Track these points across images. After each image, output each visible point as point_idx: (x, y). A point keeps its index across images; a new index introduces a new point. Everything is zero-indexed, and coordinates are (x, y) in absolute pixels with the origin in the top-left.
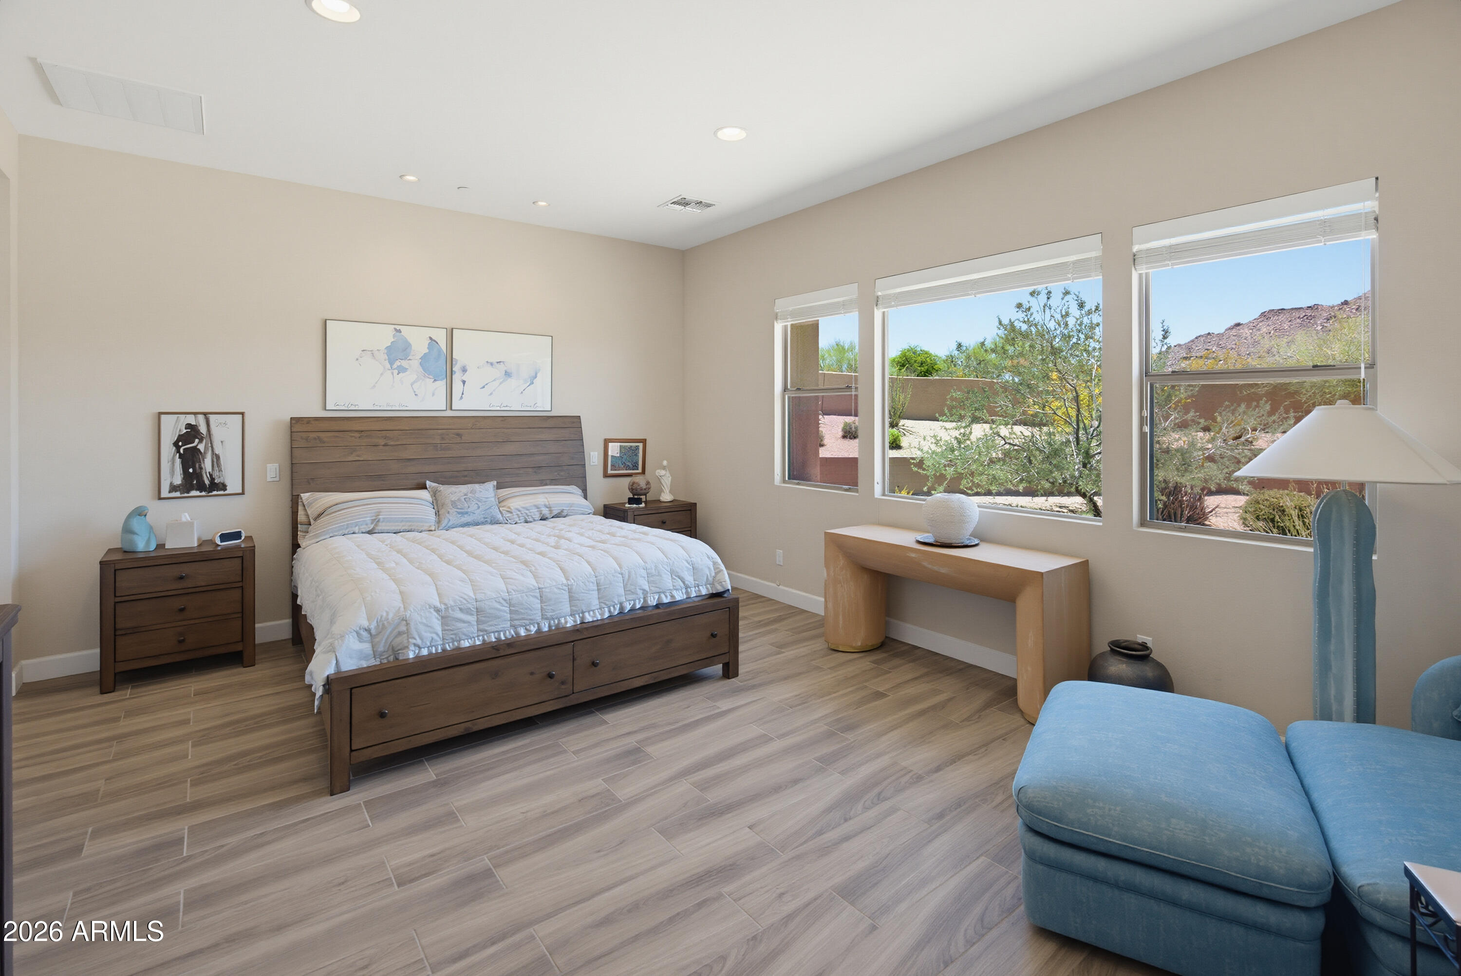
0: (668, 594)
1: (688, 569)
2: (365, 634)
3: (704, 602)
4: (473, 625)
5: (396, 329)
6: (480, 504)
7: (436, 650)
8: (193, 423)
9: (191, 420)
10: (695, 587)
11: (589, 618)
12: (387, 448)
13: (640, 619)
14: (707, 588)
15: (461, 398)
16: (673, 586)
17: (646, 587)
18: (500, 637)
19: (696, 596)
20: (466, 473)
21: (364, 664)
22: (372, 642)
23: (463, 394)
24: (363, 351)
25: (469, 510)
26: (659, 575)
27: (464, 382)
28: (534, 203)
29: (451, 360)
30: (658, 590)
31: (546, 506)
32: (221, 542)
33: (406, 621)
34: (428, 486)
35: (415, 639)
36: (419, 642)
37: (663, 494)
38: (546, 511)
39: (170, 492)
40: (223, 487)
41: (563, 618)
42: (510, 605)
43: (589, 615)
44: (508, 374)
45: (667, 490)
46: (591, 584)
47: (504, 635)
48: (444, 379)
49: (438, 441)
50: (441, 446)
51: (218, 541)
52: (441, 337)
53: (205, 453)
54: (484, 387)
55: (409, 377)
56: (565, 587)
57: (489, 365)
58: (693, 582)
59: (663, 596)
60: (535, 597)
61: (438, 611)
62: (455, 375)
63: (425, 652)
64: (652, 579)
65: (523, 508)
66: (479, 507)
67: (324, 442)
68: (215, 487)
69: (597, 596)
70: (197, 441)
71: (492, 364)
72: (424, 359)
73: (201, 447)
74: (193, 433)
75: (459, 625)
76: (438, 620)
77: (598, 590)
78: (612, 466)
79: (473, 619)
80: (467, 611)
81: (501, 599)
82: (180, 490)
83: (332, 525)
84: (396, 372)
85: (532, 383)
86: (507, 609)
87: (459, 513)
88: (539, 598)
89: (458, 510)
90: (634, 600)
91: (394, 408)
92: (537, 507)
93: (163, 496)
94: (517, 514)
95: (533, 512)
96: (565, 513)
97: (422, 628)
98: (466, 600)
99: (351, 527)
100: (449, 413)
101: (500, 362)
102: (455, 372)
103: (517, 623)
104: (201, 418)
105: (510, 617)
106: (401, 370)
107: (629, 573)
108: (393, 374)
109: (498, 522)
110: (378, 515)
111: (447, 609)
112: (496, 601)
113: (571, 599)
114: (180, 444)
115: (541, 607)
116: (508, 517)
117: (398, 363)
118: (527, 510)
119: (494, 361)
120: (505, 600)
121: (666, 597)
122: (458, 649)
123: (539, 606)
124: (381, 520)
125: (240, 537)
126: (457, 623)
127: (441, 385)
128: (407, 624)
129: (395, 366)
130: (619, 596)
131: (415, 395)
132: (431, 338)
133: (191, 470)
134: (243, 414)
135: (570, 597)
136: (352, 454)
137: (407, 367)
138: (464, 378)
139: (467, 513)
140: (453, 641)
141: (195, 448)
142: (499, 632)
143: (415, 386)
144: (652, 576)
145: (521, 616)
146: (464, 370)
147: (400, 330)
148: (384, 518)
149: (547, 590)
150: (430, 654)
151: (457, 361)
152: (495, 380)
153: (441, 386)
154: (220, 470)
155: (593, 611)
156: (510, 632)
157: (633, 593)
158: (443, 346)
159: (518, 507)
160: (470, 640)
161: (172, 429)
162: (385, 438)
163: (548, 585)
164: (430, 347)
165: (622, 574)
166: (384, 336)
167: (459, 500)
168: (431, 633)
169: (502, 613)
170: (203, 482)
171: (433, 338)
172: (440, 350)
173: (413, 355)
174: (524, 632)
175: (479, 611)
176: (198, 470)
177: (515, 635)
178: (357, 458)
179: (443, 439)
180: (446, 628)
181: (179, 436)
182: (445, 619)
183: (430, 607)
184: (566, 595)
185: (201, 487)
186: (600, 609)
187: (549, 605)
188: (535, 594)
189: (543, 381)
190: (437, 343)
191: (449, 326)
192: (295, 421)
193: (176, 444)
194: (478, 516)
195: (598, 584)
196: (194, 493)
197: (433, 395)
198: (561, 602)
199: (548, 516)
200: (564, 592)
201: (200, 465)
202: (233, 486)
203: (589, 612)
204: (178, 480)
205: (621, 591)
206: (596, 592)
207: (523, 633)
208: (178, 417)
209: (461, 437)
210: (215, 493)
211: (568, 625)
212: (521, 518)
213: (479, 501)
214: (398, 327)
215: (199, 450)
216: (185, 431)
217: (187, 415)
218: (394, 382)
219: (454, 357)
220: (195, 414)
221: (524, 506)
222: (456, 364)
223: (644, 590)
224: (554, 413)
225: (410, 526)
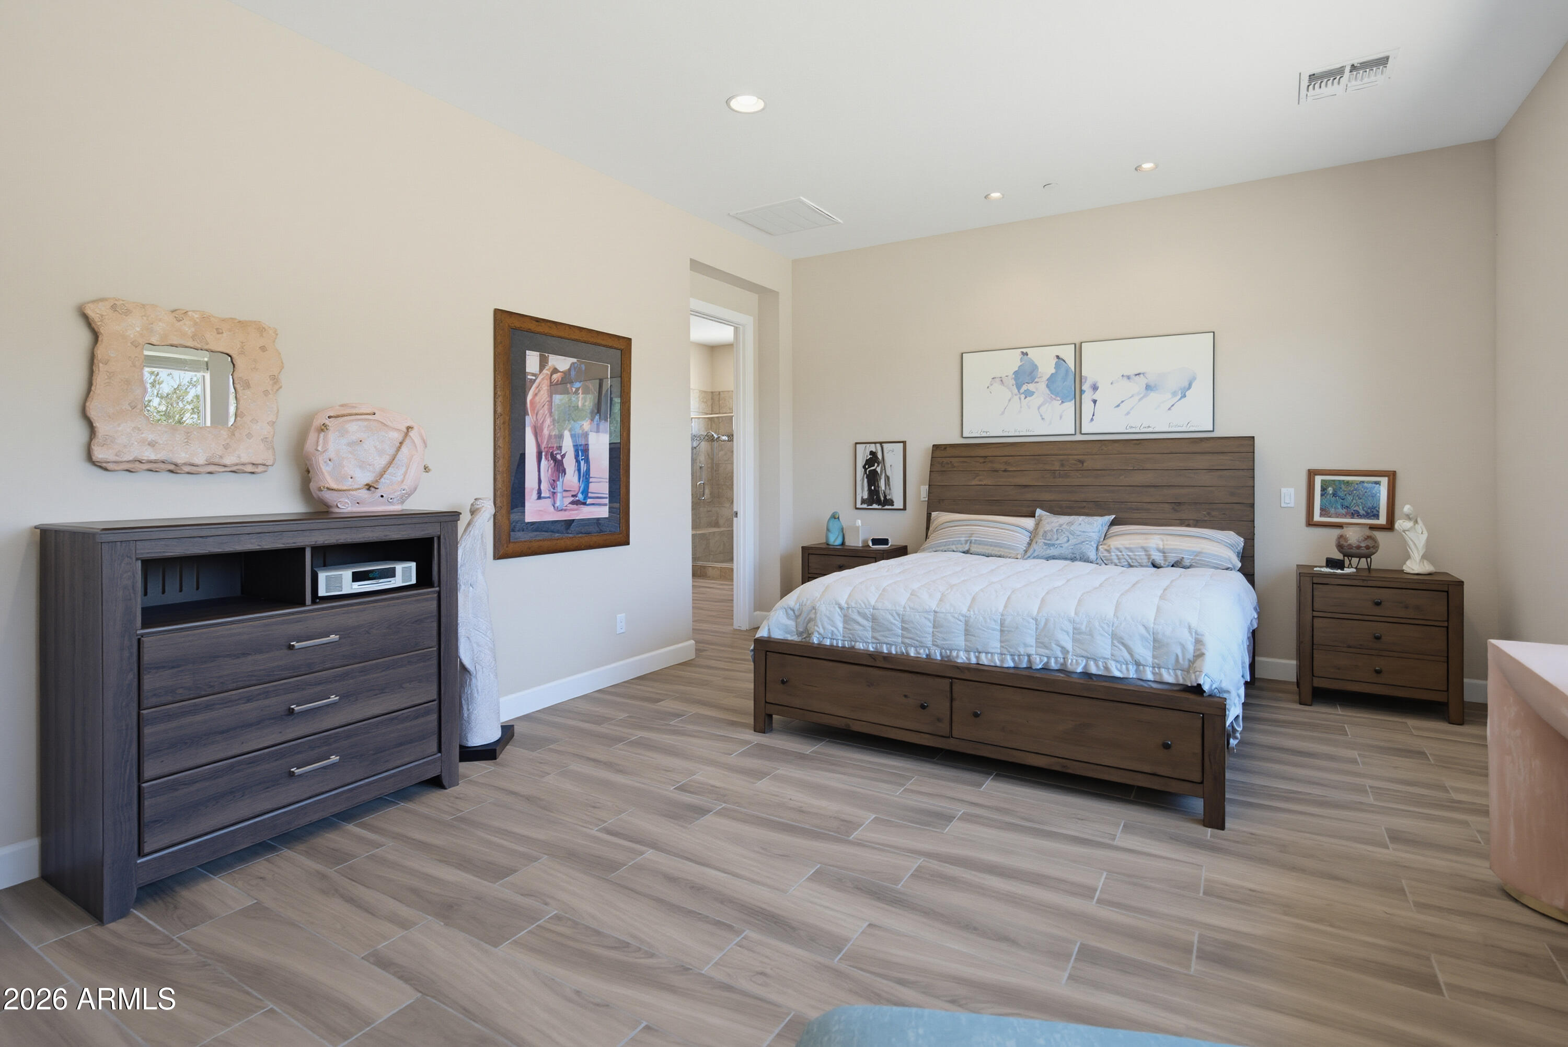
0: (1100, 664)
1: (1143, 638)
2: (791, 612)
3: (1170, 694)
4: (867, 631)
5: (1023, 353)
6: (1071, 537)
7: (837, 644)
8: (874, 450)
9: (872, 448)
10: (1154, 667)
11: (984, 660)
12: (1006, 474)
13: (1055, 682)
14: (1176, 676)
15: (1092, 420)
16: (1112, 655)
17: (1069, 646)
18: (891, 651)
19: (1155, 682)
20: (1085, 504)
21: (790, 638)
22: (796, 622)
23: (1093, 415)
24: (993, 378)
25: (1057, 542)
26: (1091, 634)
27: (1095, 402)
28: (1136, 169)
29: (1079, 378)
30: (1085, 654)
31: (1159, 550)
32: (873, 545)
33: (816, 610)
34: (1037, 515)
35: (819, 628)
36: (821, 631)
37: (1408, 563)
38: (1158, 558)
39: (861, 504)
40: (891, 502)
41: (956, 652)
42: (903, 621)
43: (986, 657)
44: (1148, 387)
45: (1416, 555)
46: (993, 623)
47: (896, 648)
48: (1072, 400)
49: (1057, 466)
50: (1060, 473)
51: (870, 544)
52: (1068, 354)
53: (881, 474)
54: (1118, 406)
55: (1036, 400)
56: (961, 618)
57: (1125, 379)
58: (1150, 660)
59: (1092, 663)
60: (929, 620)
61: (841, 608)
62: (1085, 394)
63: (828, 642)
64: (1078, 636)
65: (1127, 548)
66: (1068, 541)
67: (954, 467)
68: (887, 502)
69: (999, 637)
70: (876, 465)
71: (1129, 377)
72: (1051, 380)
73: (879, 470)
74: (874, 458)
75: (857, 627)
76: (841, 617)
77: (1002, 631)
78: (1322, 509)
79: (868, 625)
80: (864, 616)
81: (895, 613)
82: (866, 504)
83: (938, 540)
84: (1023, 396)
85: (1185, 396)
86: (899, 625)
87: (1046, 544)
88: (932, 622)
89: (1046, 541)
90: (1048, 658)
91: (1021, 434)
92: (1145, 549)
93: (857, 507)
94: (1117, 556)
95: (1139, 555)
96: (1187, 563)
97: (825, 619)
98: (865, 605)
99: (949, 545)
100: (1079, 438)
101: (1139, 374)
102: (1085, 391)
103: (907, 641)
104: (878, 445)
105: (902, 634)
106: (1028, 394)
107: (1047, 621)
108: (1020, 399)
109: (1087, 560)
110: (971, 537)
111: (848, 608)
112: (890, 613)
113: (967, 633)
114: (867, 467)
115: (933, 632)
116: (1104, 556)
117: (1025, 387)
118: (1132, 551)
119: (1131, 372)
120: (898, 615)
121: (1097, 666)
122: (853, 647)
123: (931, 630)
124: (973, 541)
125: (887, 544)
126: (854, 625)
127: (1070, 406)
128: (816, 613)
129: (1022, 390)
130: (1026, 645)
131: (1042, 419)
132: (1058, 357)
133: (873, 488)
134: (904, 443)
135: (966, 630)
136: (975, 478)
137: (1034, 391)
138: (1095, 397)
139: (1053, 545)
140: (851, 641)
141: (875, 470)
142: (891, 645)
143: (1043, 409)
144: (1080, 633)
145: (911, 636)
146: (1095, 388)
147: (1026, 352)
148: (975, 540)
149: (942, 615)
150: (832, 645)
151: (1086, 378)
152: (1132, 396)
153: (1069, 408)
154: (890, 489)
155: (992, 653)
156: (900, 648)
157: (1046, 647)
158: (1071, 363)
159: (1119, 546)
160: (864, 644)
161: (863, 455)
162: (1006, 463)
163: (944, 611)
164: (1057, 366)
165: (1036, 620)
166: (1011, 362)
167: (1052, 530)
168: (832, 626)
169: (894, 627)
170: (880, 499)
171: (1061, 356)
172: (1068, 369)
173: (1040, 377)
174: (915, 654)
175: (874, 619)
176: (877, 488)
177: (905, 654)
178: (980, 483)
179: (1062, 465)
180: (847, 626)
181: (867, 460)
182: (847, 619)
183: (836, 604)
184: (962, 626)
185: (878, 502)
186: (1002, 654)
187: (941, 633)
188: (930, 617)
189: (1201, 392)
190: (1064, 361)
191: (1077, 341)
192: (936, 447)
193: (864, 467)
194: (1066, 550)
195: (1002, 625)
196: (875, 506)
197: (1061, 417)
198: (953, 632)
199: (1162, 562)
200: (959, 622)
201: (878, 484)
202: (898, 504)
203: (987, 653)
204: (866, 496)
205: (1032, 641)
206: (998, 633)
207: (912, 653)
208: (866, 446)
209: (1083, 464)
210: (887, 507)
211: (959, 661)
212: (1122, 561)
213: (1071, 534)
214: (1024, 350)
215: (877, 472)
216: (870, 456)
217: (871, 445)
218: (1021, 407)
219: (1083, 375)
220: (875, 443)
221: (1128, 546)
222: (1085, 382)
223: (1063, 648)
224: (1217, 434)
225: (999, 551)
